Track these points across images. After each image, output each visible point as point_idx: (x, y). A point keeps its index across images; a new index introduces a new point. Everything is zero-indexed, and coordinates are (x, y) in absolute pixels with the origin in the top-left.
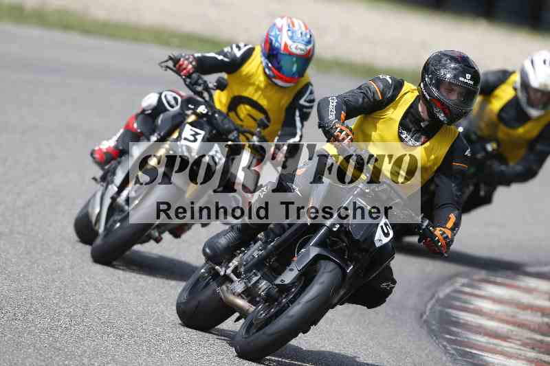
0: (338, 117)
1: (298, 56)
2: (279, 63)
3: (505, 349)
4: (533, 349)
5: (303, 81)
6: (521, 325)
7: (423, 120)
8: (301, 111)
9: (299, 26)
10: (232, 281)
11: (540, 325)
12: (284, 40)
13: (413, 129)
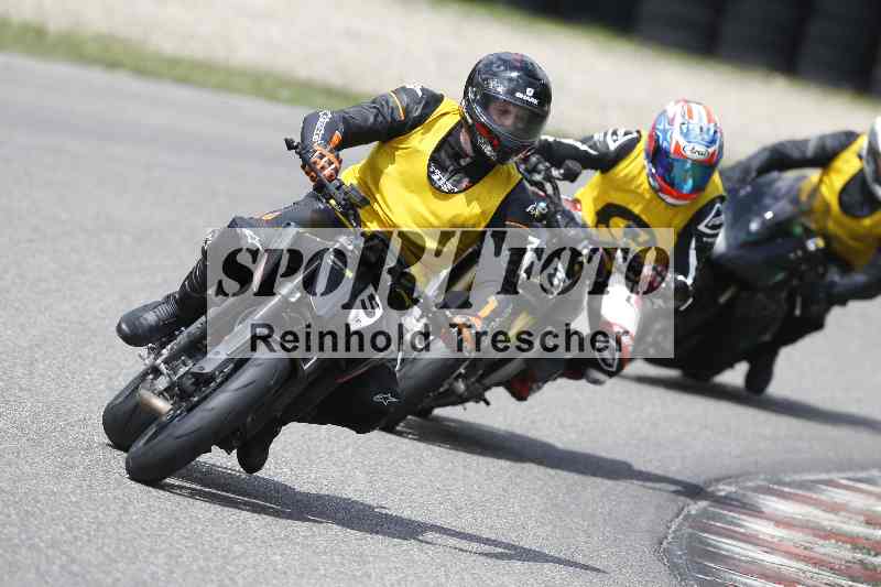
1: (695, 163)
8: (698, 241)
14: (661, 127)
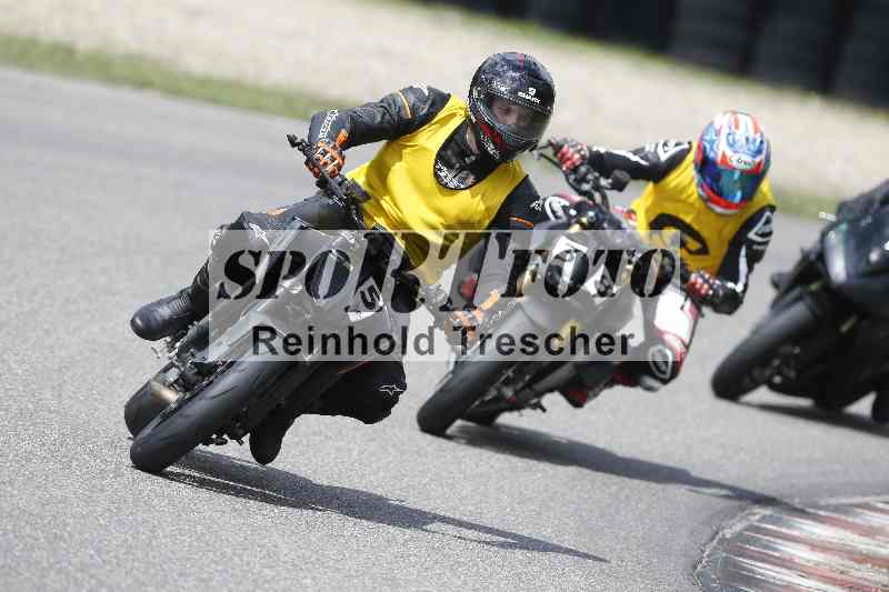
1: (743, 172)
8: (748, 248)
14: (708, 138)
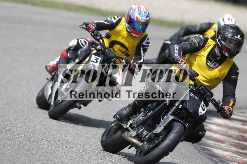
0: (179, 55)
1: (143, 23)
2: (133, 25)
3: (223, 147)
4: (235, 147)
5: (144, 34)
6: (229, 136)
7: (218, 56)
8: (143, 48)
9: (143, 9)
10: (129, 131)
11: (238, 136)
12: (136, 15)
13: (213, 60)
